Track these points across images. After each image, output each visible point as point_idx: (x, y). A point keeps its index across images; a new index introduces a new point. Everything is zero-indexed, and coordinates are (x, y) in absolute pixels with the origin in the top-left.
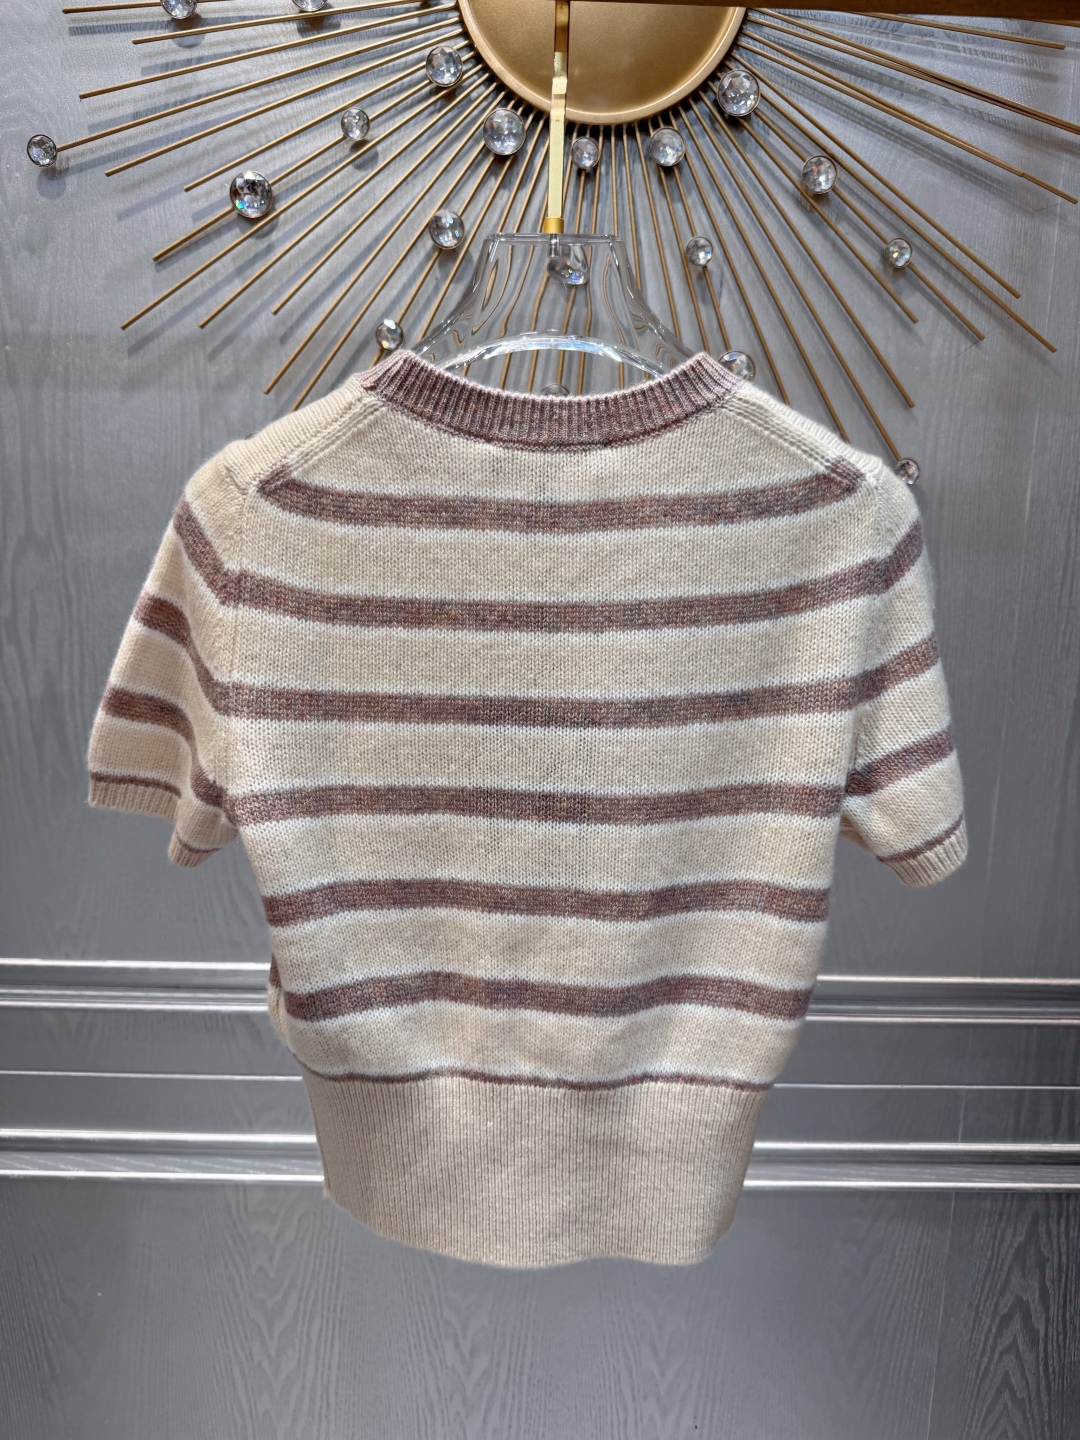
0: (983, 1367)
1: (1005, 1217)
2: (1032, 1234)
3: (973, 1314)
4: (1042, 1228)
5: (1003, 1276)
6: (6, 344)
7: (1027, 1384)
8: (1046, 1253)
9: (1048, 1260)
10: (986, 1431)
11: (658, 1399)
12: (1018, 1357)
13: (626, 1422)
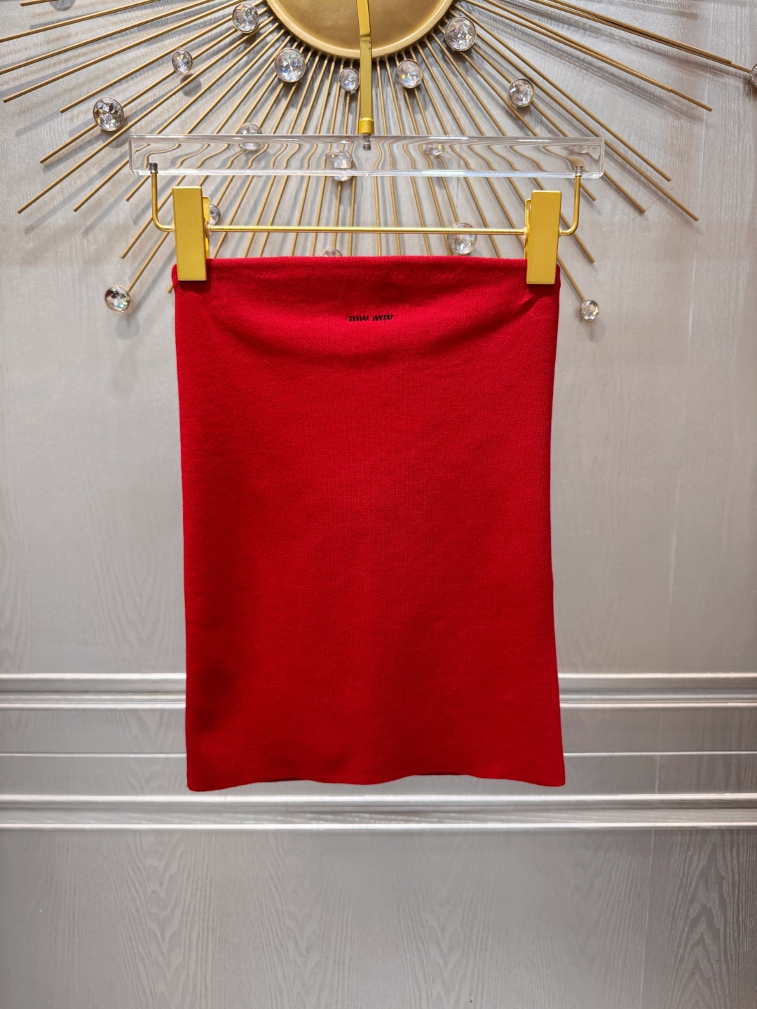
0: (679, 956)
1: (691, 848)
2: (712, 859)
3: (671, 917)
4: (719, 855)
5: (692, 889)
7: (712, 967)
8: (723, 873)
9: (725, 878)
10: (683, 1001)
11: (443, 982)
12: (705, 948)
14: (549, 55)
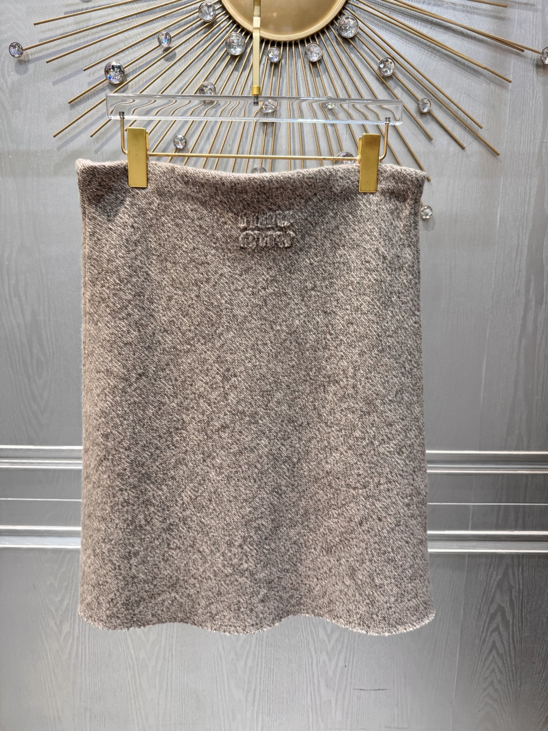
0: (483, 638)
1: (492, 567)
2: (505, 574)
3: (477, 613)
4: (510, 572)
5: (492, 594)
6: (9, 154)
7: (504, 646)
8: (512, 584)
9: (514, 587)
10: (485, 669)
11: (327, 653)
12: (500, 633)
13: (312, 663)
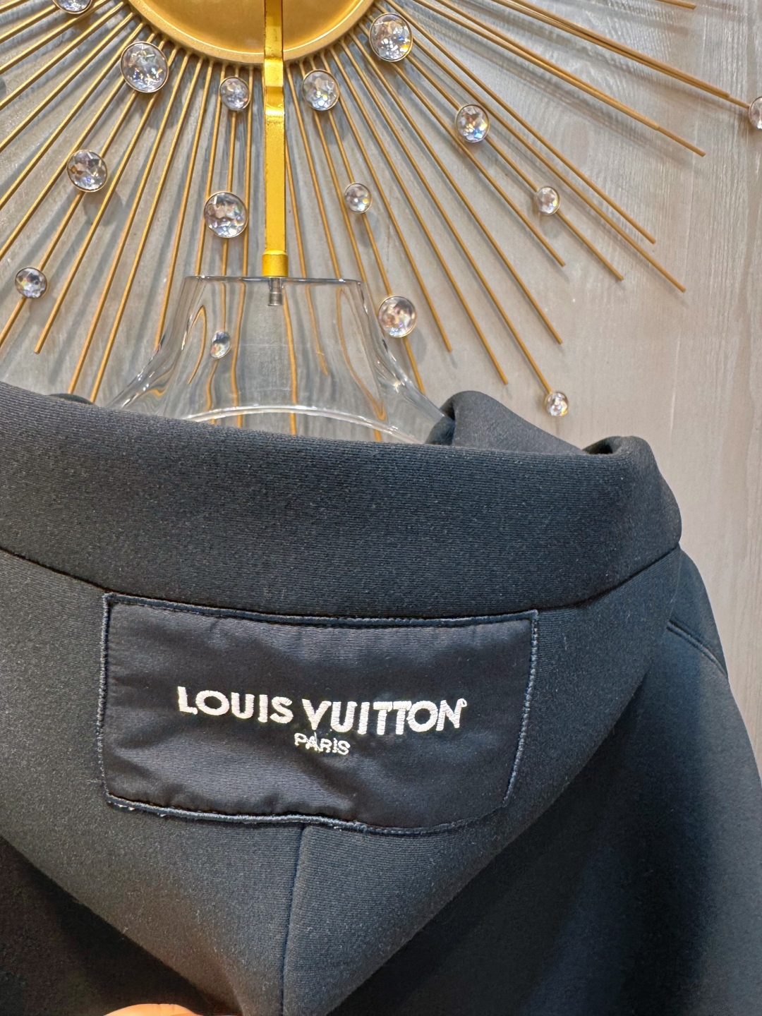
14: (505, 71)
